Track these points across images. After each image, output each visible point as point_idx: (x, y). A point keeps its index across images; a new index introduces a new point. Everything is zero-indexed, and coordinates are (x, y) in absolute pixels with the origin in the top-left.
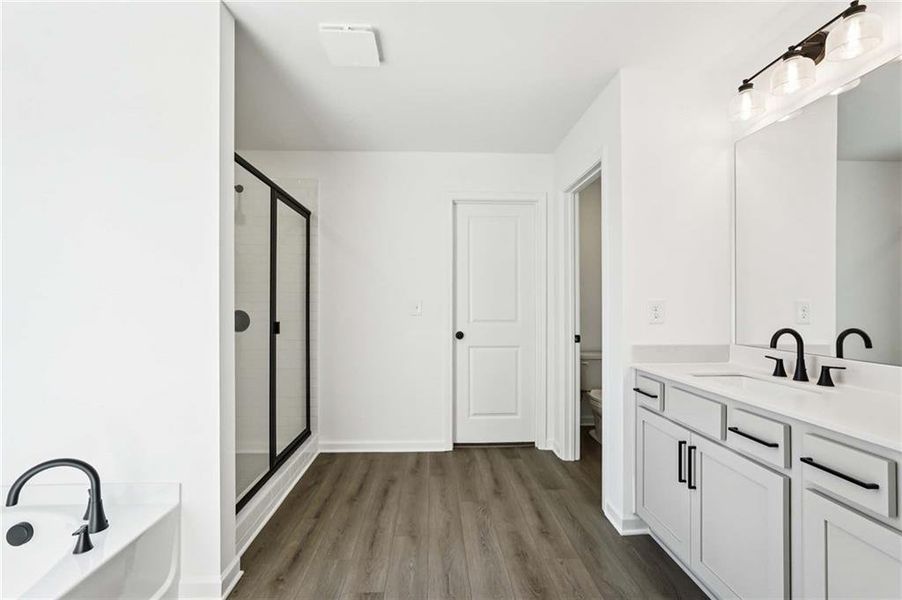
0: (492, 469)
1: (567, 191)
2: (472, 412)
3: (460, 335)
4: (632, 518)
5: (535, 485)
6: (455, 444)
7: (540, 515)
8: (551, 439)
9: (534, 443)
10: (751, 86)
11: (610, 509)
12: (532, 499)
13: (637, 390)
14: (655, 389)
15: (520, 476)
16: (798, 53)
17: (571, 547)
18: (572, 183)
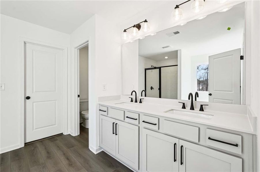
0: (46, 148)
1: (76, 48)
2: (34, 128)
3: (28, 98)
4: (99, 148)
5: (65, 148)
6: (25, 144)
7: (68, 159)
8: (69, 130)
9: (62, 133)
10: (126, 31)
11: (92, 148)
12: (64, 154)
13: (100, 110)
14: (105, 109)
15: (58, 147)
16: (135, 27)
17: (81, 165)
18: (77, 45)
